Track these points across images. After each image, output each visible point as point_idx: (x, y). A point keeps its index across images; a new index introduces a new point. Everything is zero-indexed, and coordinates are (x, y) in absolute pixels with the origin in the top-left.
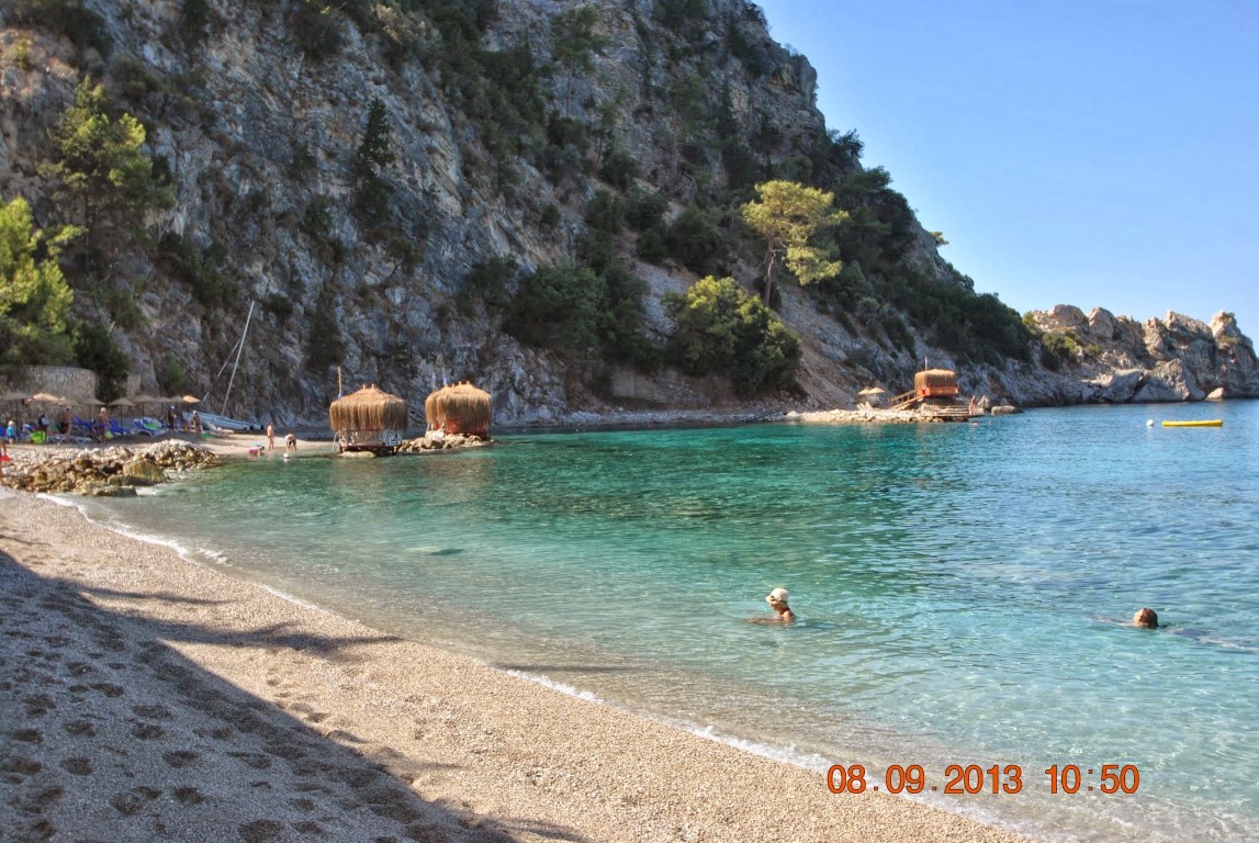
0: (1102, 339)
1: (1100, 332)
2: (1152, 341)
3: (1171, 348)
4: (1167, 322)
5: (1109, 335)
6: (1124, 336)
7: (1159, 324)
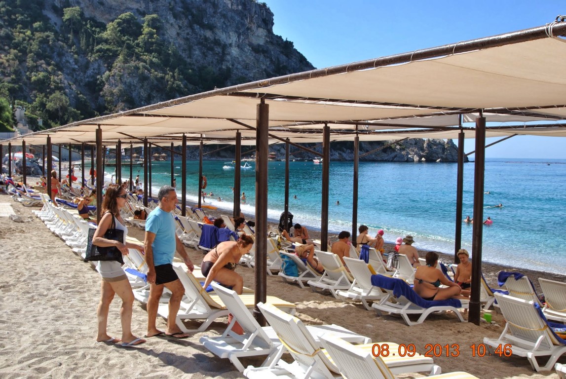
0: (411, 144)
1: (411, 142)
2: (425, 145)
3: (431, 147)
4: (431, 139)
5: (413, 143)
6: (418, 144)
7: (429, 140)
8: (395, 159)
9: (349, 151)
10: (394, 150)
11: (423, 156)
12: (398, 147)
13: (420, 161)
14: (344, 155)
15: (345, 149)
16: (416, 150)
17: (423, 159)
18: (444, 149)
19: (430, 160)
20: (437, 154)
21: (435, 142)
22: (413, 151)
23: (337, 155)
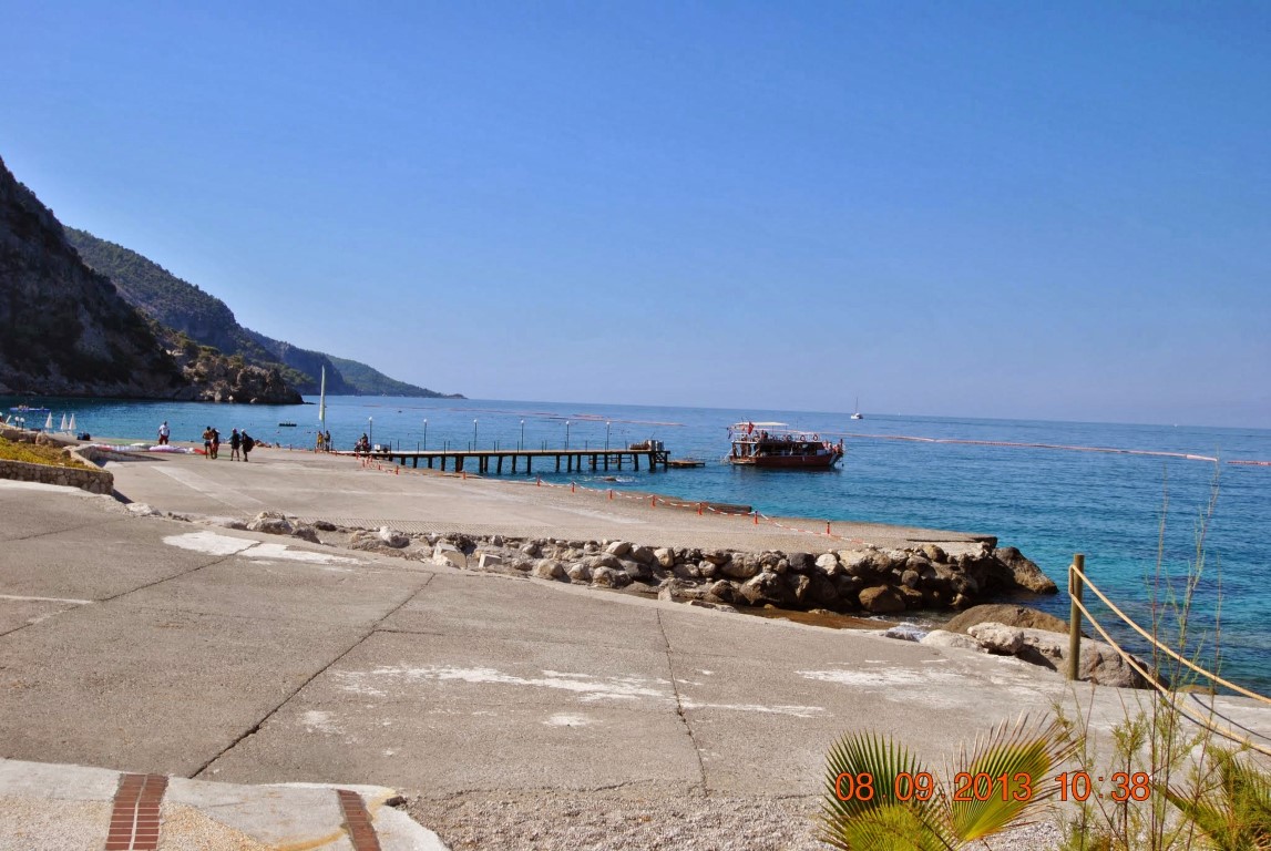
8: (177, 397)
9: (102, 383)
10: (187, 382)
11: (232, 394)
12: (196, 379)
13: (224, 401)
14: (94, 387)
15: (97, 381)
16: (224, 383)
17: (231, 398)
18: (265, 385)
19: (242, 399)
20: (256, 391)
21: (253, 373)
22: (220, 385)
23: (83, 387)
